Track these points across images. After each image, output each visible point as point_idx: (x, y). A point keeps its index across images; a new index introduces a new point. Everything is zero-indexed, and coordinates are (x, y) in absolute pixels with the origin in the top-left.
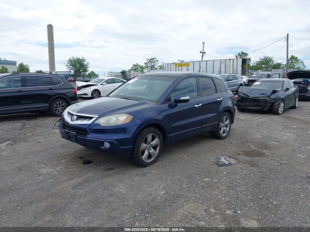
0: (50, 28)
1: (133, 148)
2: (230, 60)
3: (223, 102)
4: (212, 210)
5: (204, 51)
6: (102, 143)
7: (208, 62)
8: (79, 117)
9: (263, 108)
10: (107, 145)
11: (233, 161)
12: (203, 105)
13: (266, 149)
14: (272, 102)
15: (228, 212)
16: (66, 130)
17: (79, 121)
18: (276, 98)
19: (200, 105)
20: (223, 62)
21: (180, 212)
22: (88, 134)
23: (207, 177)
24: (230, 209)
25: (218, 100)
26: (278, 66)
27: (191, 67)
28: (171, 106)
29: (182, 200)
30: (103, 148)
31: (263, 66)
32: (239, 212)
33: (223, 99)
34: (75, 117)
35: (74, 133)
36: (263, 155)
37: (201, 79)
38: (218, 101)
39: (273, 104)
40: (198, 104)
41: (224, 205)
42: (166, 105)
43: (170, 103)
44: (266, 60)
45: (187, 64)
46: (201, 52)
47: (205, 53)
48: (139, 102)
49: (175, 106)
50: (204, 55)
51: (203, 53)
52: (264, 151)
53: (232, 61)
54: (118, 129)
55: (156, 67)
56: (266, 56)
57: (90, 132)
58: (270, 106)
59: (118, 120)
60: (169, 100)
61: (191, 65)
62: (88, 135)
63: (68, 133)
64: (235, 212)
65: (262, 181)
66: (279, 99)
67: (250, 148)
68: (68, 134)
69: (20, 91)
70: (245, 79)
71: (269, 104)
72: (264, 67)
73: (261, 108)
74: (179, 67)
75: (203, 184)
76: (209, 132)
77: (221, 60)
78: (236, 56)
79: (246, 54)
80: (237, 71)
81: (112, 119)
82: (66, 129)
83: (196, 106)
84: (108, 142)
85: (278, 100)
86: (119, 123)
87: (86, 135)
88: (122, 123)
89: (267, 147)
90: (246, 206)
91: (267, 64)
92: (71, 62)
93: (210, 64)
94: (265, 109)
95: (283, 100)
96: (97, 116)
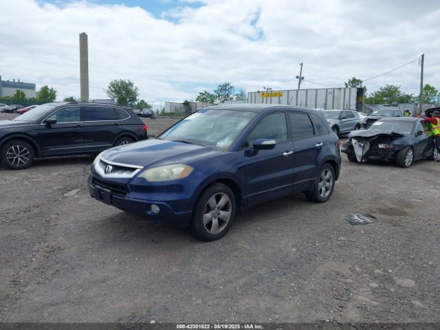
0: (84, 38)
1: (193, 214)
2: (340, 89)
3: (323, 148)
4: (358, 269)
5: (302, 76)
6: (149, 206)
7: (308, 91)
8: (116, 168)
9: (383, 158)
10: (155, 209)
11: (369, 220)
12: (295, 153)
13: (407, 207)
14: (396, 149)
15: (377, 271)
16: (97, 186)
17: (117, 173)
18: (402, 145)
19: (291, 152)
20: (330, 93)
21: (322, 269)
22: (129, 192)
23: (342, 235)
24: (379, 269)
25: (317, 145)
26: (406, 100)
27: (284, 99)
28: (248, 154)
29: (319, 259)
30: (149, 213)
31: (385, 99)
32: (391, 271)
33: (324, 145)
34: (111, 167)
35: (109, 191)
36: (405, 214)
37: (293, 116)
38: (317, 148)
39: (397, 152)
40: (288, 152)
41: (370, 265)
42: (242, 152)
43: (246, 149)
44: (390, 90)
45: (279, 94)
46: (297, 77)
47: (303, 78)
48: (203, 147)
49: (255, 153)
50: (302, 81)
51: (301, 79)
52: (405, 210)
53: (342, 90)
54: (171, 186)
55: (231, 96)
56: (390, 84)
57: (131, 190)
58: (393, 156)
59: (172, 173)
60: (246, 145)
61: (285, 95)
62: (128, 195)
63: (100, 190)
64: (385, 271)
65: (410, 241)
66: (407, 146)
67: (386, 205)
68: (99, 192)
69: (79, 126)
70: (362, 117)
71: (393, 153)
72: (387, 101)
73: (380, 157)
74: (266, 97)
75: (338, 242)
76: (303, 192)
77: (327, 90)
78: (346, 84)
79: (360, 82)
80: (349, 104)
81: (164, 172)
82: (97, 184)
83: (285, 154)
84: (158, 205)
85: (404, 148)
86: (173, 178)
87: (125, 194)
88: (177, 178)
89: (408, 205)
90: (397, 266)
91: (391, 96)
92: (114, 87)
93: (311, 95)
94: (386, 160)
95: (412, 147)
96: (142, 167)
